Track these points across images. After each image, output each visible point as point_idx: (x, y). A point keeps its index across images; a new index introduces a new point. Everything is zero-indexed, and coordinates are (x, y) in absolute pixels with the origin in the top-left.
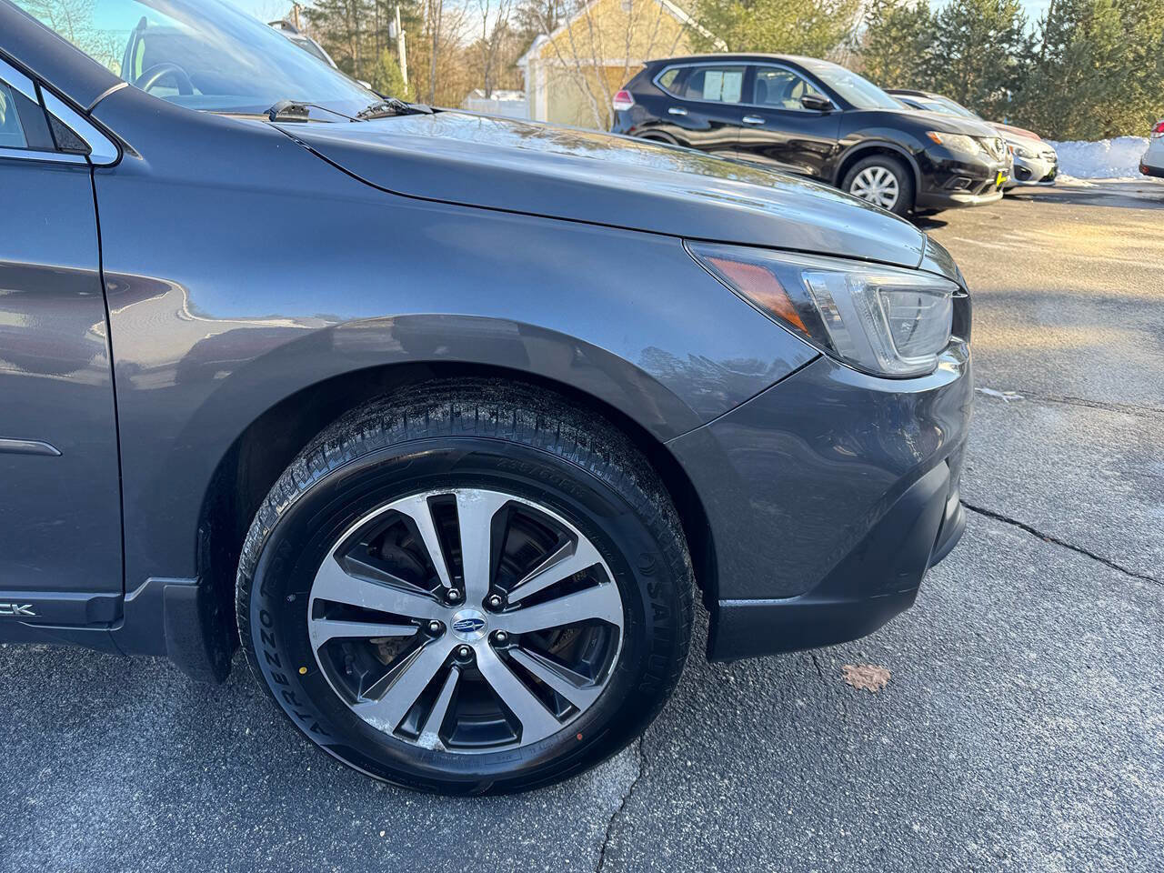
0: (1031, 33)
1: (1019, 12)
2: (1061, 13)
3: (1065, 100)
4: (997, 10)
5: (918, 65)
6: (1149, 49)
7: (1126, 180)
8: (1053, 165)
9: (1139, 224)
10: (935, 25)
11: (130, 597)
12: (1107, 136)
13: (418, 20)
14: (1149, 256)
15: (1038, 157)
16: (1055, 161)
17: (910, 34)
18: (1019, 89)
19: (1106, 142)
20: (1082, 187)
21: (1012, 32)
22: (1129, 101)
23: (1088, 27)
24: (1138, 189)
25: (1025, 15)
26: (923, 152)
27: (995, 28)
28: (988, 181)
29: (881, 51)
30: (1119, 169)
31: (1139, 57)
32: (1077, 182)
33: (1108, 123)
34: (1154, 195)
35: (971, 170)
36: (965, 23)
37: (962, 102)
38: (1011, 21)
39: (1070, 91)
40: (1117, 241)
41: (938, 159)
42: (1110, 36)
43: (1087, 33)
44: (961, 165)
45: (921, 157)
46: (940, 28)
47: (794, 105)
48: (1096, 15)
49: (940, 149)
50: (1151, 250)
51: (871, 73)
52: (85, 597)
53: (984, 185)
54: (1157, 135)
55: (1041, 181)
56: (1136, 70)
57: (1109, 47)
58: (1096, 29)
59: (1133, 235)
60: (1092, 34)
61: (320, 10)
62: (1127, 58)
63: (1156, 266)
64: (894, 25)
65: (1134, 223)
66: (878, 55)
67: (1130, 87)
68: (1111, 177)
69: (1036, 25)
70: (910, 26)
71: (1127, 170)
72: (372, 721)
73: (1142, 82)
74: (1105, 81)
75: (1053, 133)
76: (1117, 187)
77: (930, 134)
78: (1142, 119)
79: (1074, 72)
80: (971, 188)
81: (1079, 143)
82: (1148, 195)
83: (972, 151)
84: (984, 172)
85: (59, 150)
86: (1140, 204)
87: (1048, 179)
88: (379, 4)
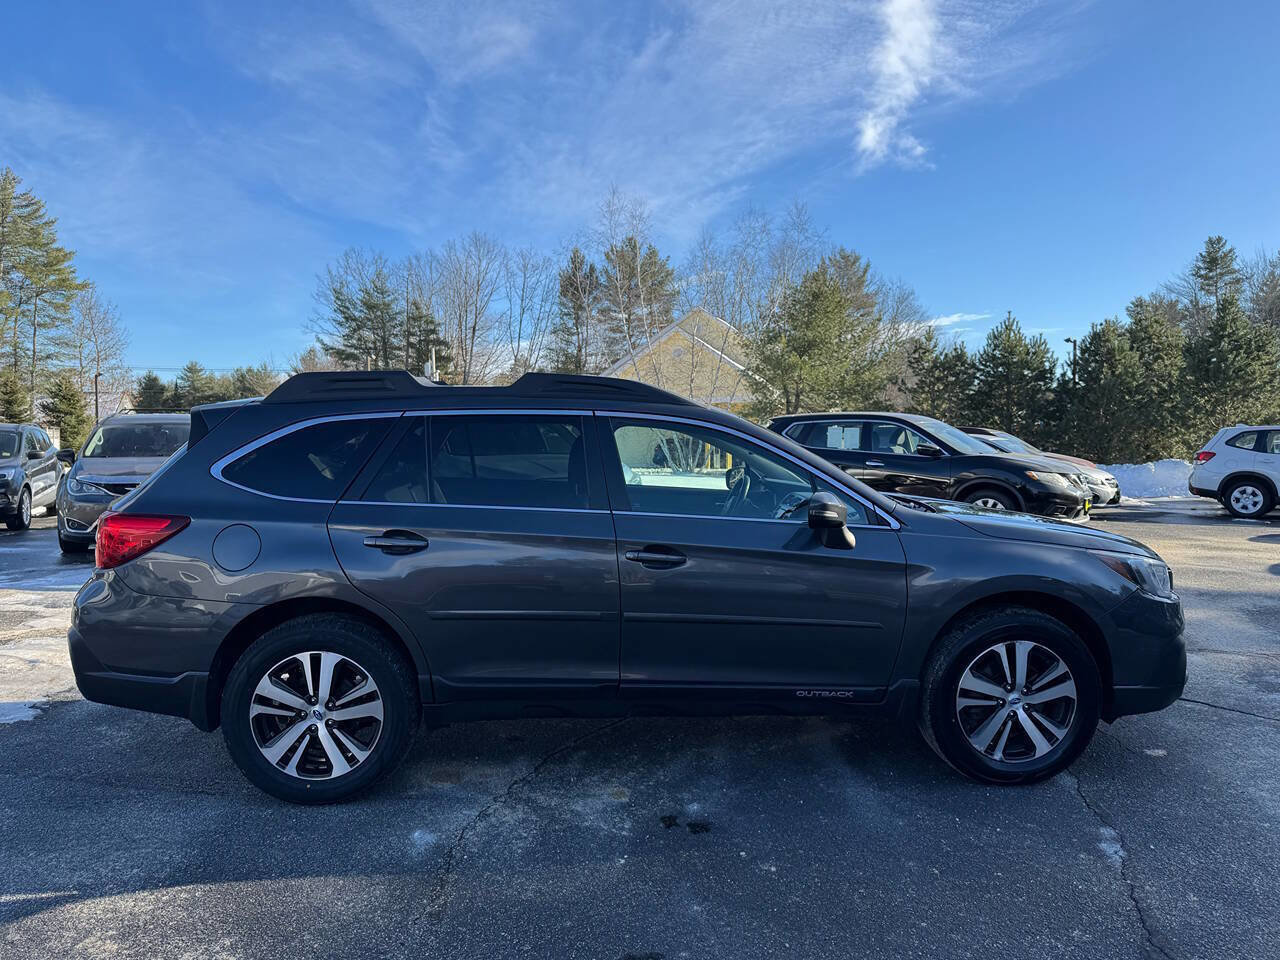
0: (1062, 372)
1: (1049, 355)
2: (1086, 355)
3: (1105, 429)
4: (1028, 354)
5: (962, 400)
6: (1171, 385)
7: (1176, 498)
8: (1116, 490)
9: (1205, 538)
10: (973, 366)
11: (891, 689)
12: (1149, 459)
13: (449, 359)
14: (1222, 563)
15: (1103, 484)
16: (1117, 486)
17: (951, 375)
18: (1061, 419)
19: (1151, 465)
20: (1140, 506)
21: (1045, 371)
22: (1162, 427)
23: (1112, 367)
24: (1193, 507)
25: (1055, 357)
26: (1024, 487)
27: (1029, 369)
28: (1079, 507)
29: (927, 389)
30: (1168, 488)
31: (1162, 392)
32: (1134, 502)
33: (1147, 448)
34: (1208, 512)
35: (1066, 499)
36: (1001, 365)
37: (1009, 431)
38: (1042, 362)
39: (1107, 420)
40: (1192, 552)
41: (1035, 491)
42: (1134, 374)
43: (1113, 372)
44: (1056, 496)
45: (1023, 491)
46: (979, 370)
47: (898, 450)
48: (1118, 358)
49: (1038, 483)
50: (1222, 558)
51: (919, 408)
52: (874, 689)
53: (1076, 511)
54: (1199, 462)
55: (1108, 503)
56: (1163, 402)
57: (1135, 383)
58: (1120, 370)
59: (1203, 547)
60: (1117, 373)
62: (1152, 391)
63: (1230, 570)
64: (937, 368)
65: (1201, 538)
66: (924, 392)
67: (1160, 416)
68: (1162, 496)
69: (1066, 367)
70: (949, 368)
71: (1175, 488)
72: (976, 746)
73: (1171, 412)
74: (1138, 412)
75: (1099, 457)
76: (1171, 506)
77: (1028, 473)
78: (1177, 443)
79: (1108, 404)
80: (1067, 513)
81: (1125, 466)
82: (1201, 513)
83: (1062, 484)
84: (1075, 501)
85: (870, 524)
86: (1200, 521)
87: (1114, 501)
88: (410, 345)
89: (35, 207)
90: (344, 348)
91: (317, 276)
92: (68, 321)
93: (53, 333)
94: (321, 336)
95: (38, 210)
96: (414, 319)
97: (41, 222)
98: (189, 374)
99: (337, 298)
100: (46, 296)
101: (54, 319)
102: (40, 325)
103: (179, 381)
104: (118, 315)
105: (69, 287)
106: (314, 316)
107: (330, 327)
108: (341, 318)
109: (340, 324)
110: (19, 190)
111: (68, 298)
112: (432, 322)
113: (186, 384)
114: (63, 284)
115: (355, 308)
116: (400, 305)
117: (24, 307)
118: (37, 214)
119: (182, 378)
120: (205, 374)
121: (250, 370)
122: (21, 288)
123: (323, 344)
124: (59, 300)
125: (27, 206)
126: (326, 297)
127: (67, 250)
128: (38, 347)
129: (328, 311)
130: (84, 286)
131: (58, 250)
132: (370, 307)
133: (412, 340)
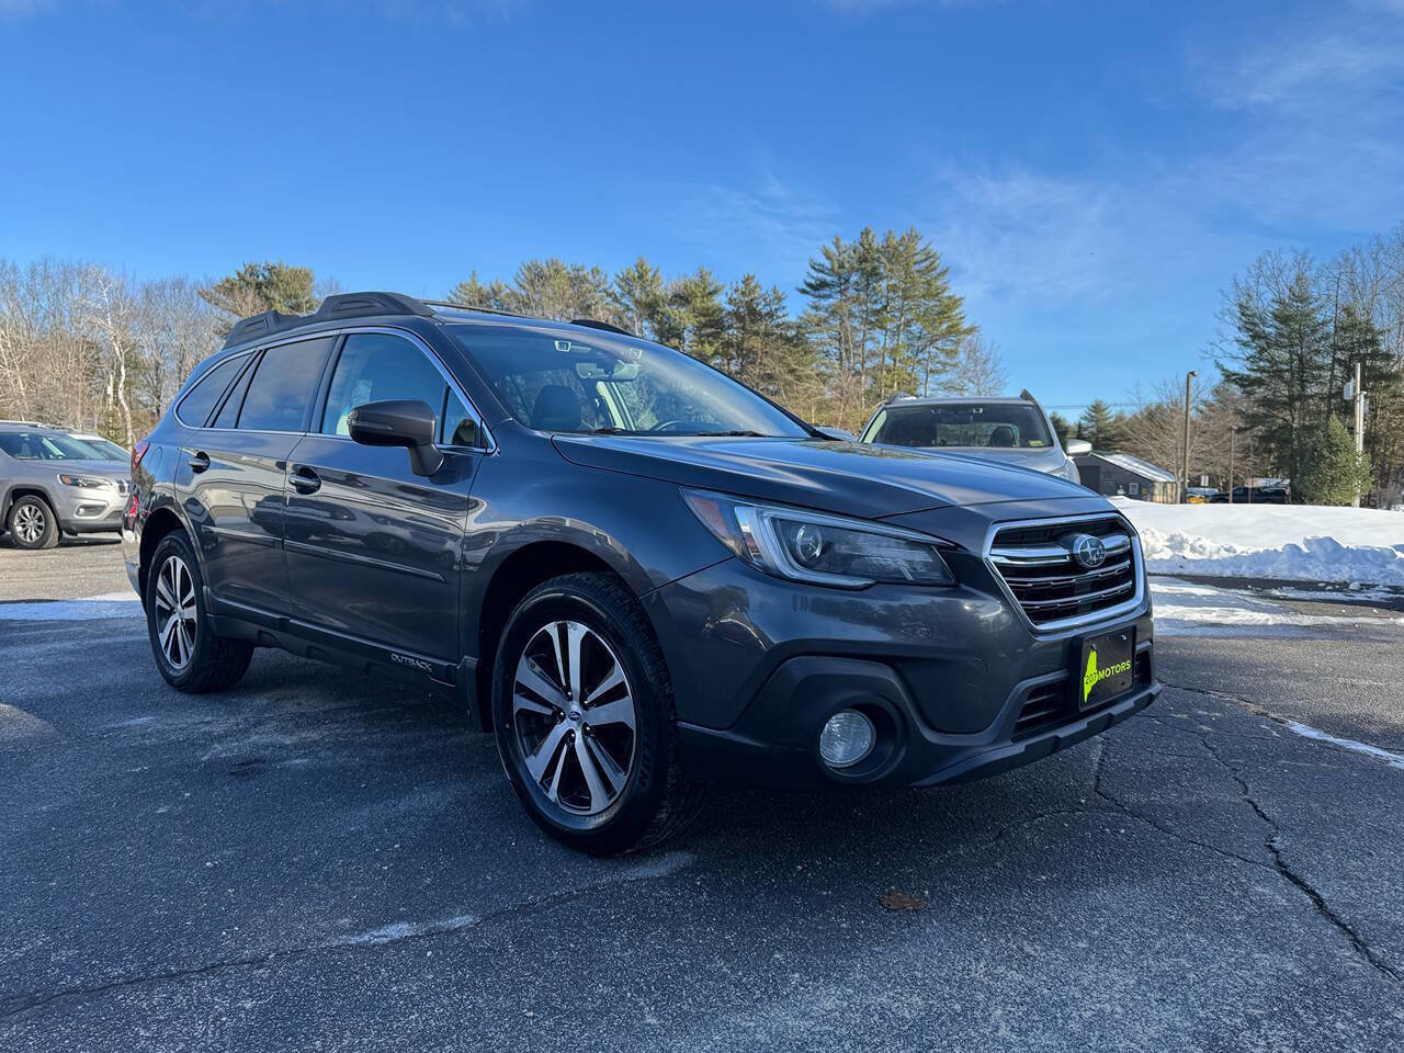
11: (459, 666)
61: (1253, 375)
72: (532, 771)
88: (1336, 360)
89: (932, 260)
90: (1248, 373)
91: (1222, 291)
92: (955, 366)
93: (943, 378)
94: (1221, 362)
95: (933, 263)
96: (1342, 328)
97: (934, 273)
98: (1093, 414)
99: (1242, 314)
100: (939, 344)
101: (944, 364)
102: (931, 371)
103: (1083, 422)
104: (999, 356)
105: (958, 332)
106: (1217, 339)
107: (1235, 349)
108: (1245, 337)
109: (1245, 344)
110: (920, 246)
111: (957, 343)
112: (1370, 330)
113: (1090, 425)
114: (953, 330)
115: (1264, 324)
116: (1325, 314)
117: (921, 356)
118: (933, 266)
119: (1086, 418)
120: (1113, 412)
121: (1159, 407)
122: (919, 338)
123: (1224, 370)
124: (949, 347)
125: (926, 260)
126: (1231, 313)
127: (957, 297)
128: (929, 393)
129: (1233, 332)
130: (970, 331)
131: (950, 298)
132: (1283, 319)
133: (1339, 355)
